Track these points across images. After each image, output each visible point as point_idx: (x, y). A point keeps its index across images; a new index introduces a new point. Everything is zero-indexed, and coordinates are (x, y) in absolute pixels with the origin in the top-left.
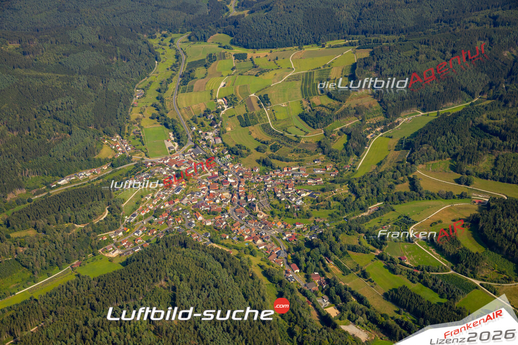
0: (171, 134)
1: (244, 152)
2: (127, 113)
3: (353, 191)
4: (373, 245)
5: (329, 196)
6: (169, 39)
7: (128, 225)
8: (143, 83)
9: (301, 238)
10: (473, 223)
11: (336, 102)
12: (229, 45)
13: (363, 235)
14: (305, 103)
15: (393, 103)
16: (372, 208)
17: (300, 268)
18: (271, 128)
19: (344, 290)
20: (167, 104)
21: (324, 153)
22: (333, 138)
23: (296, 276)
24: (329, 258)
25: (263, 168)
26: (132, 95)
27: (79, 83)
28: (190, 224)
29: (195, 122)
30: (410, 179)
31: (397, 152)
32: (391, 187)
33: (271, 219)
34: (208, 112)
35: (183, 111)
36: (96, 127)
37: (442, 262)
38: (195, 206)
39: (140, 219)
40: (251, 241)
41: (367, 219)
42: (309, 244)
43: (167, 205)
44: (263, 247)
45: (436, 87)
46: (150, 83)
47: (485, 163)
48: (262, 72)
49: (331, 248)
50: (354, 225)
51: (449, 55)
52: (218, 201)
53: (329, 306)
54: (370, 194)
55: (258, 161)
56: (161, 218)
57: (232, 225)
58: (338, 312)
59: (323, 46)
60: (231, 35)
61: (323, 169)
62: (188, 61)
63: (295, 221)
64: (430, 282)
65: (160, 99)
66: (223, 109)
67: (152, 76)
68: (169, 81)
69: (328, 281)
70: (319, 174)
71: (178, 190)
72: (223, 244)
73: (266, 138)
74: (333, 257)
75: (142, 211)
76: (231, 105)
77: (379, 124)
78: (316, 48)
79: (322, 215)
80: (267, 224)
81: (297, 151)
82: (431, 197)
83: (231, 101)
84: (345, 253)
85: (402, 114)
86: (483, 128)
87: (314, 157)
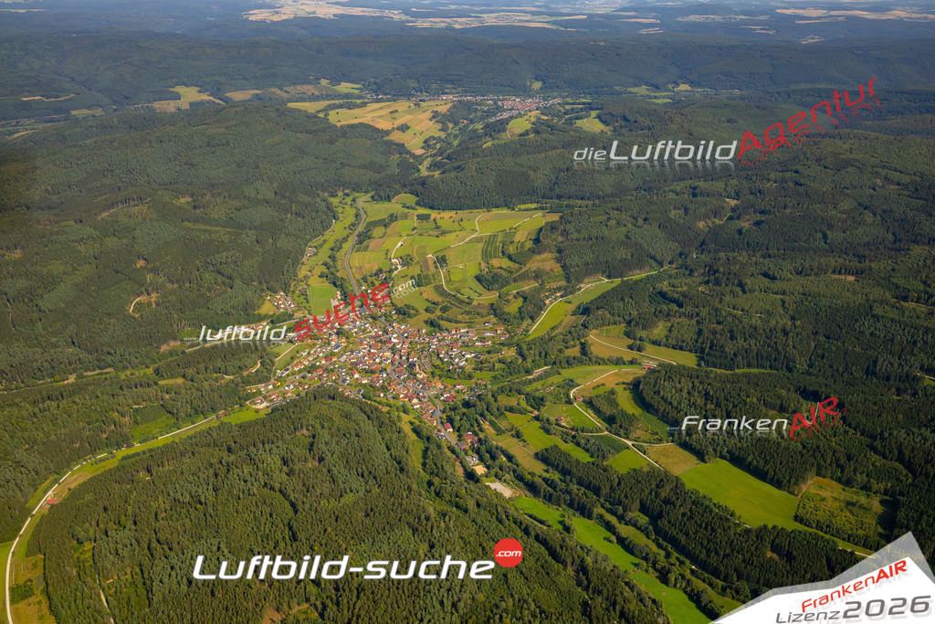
0: (339, 293)
1: (412, 312)
2: (295, 270)
3: (521, 354)
4: (531, 406)
5: (494, 357)
6: (351, 198)
7: (279, 379)
8: (316, 242)
9: (459, 398)
10: (635, 387)
11: (516, 265)
12: (413, 205)
13: (523, 396)
14: (483, 265)
15: (576, 268)
16: (538, 372)
17: (453, 428)
18: (443, 289)
19: (494, 449)
20: (339, 264)
21: (496, 316)
22: (508, 301)
23: (449, 435)
24: (485, 419)
25: (431, 329)
26: (303, 253)
27: (249, 237)
28: (344, 381)
29: (366, 281)
30: (582, 344)
31: (573, 317)
32: (560, 351)
33: (431, 379)
34: (380, 271)
35: (354, 270)
36: (260, 283)
37: (598, 423)
38: (352, 364)
39: (293, 374)
40: (407, 400)
41: (530, 382)
42: (467, 404)
43: (323, 362)
44: (418, 406)
45: (623, 253)
46: (325, 241)
47: (659, 330)
48: (444, 233)
49: (487, 409)
50: (515, 387)
51: (640, 222)
52: (378, 360)
53: (478, 465)
54: (537, 358)
55: (426, 322)
56: (315, 374)
57: (389, 384)
58: (486, 470)
59: (513, 209)
60: (417, 196)
61: (493, 332)
62: (368, 220)
63: (455, 382)
64: (583, 442)
65: (332, 258)
66: (396, 269)
67: (327, 235)
68: (345, 239)
69: (480, 440)
70: (488, 337)
71: (337, 348)
72: (375, 401)
73: (437, 298)
74: (488, 416)
75: (297, 365)
76: (405, 265)
77: (559, 289)
78: (505, 211)
79: (484, 377)
80: (426, 385)
81: (468, 313)
82: (601, 362)
83: (407, 261)
84: (502, 414)
85: (586, 280)
86: (663, 295)
87: (484, 319)
